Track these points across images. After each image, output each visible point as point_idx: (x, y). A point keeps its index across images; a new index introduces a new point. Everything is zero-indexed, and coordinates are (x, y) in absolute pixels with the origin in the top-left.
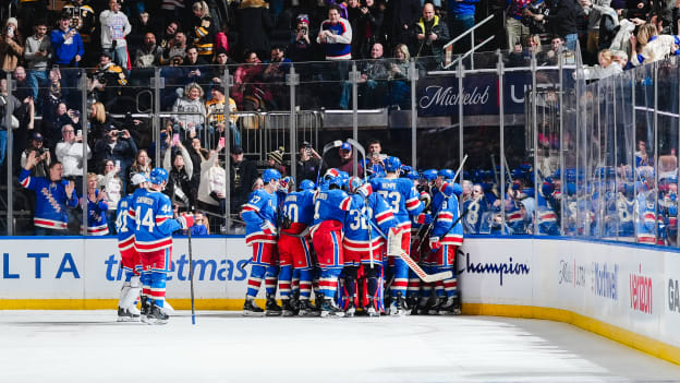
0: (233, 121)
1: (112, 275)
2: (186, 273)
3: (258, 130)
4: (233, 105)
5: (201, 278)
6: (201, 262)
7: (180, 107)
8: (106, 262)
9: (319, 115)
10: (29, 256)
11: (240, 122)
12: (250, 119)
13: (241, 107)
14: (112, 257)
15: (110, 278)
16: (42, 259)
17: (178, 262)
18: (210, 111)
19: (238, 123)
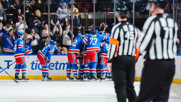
0: (77, 16)
1: (33, 68)
2: (58, 67)
3: (85, 19)
4: (77, 11)
5: (63, 69)
6: (63, 63)
7: (59, 11)
8: (31, 63)
9: (106, 14)
10: (5, 61)
11: (80, 16)
12: (83, 15)
13: (80, 11)
14: (33, 62)
15: (32, 69)
16: (10, 62)
17: (55, 63)
18: (69, 12)
19: (79, 17)
